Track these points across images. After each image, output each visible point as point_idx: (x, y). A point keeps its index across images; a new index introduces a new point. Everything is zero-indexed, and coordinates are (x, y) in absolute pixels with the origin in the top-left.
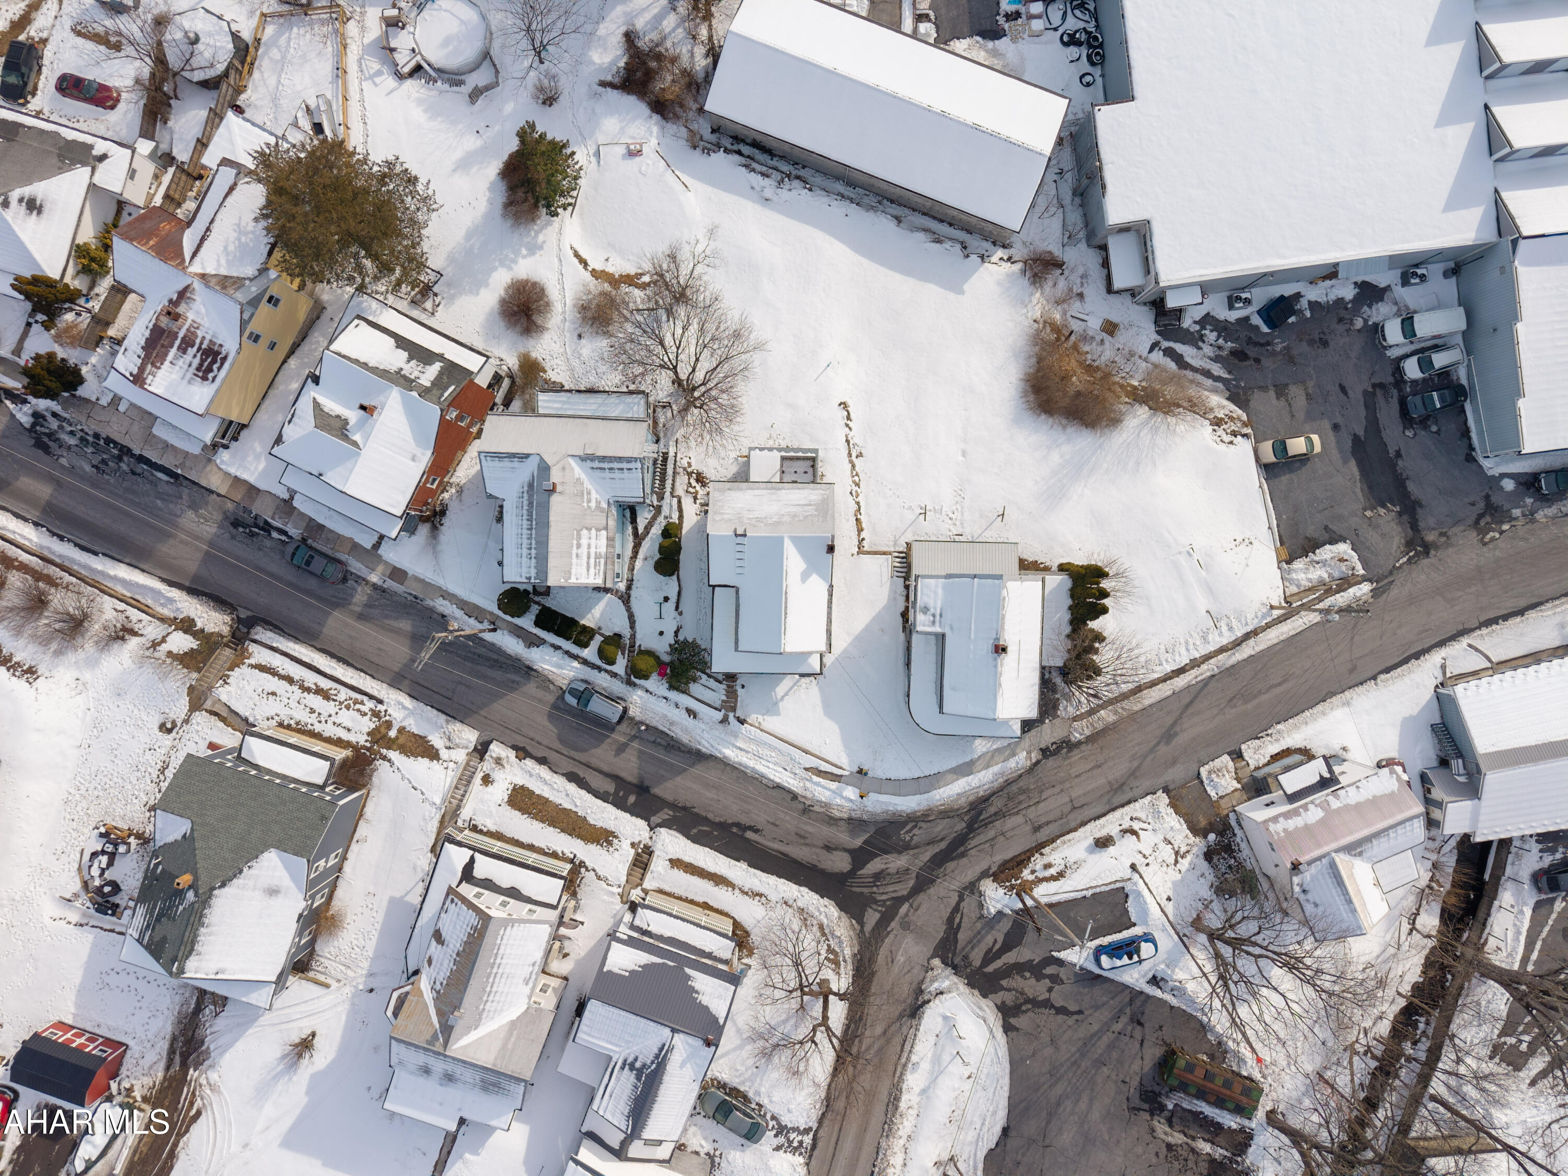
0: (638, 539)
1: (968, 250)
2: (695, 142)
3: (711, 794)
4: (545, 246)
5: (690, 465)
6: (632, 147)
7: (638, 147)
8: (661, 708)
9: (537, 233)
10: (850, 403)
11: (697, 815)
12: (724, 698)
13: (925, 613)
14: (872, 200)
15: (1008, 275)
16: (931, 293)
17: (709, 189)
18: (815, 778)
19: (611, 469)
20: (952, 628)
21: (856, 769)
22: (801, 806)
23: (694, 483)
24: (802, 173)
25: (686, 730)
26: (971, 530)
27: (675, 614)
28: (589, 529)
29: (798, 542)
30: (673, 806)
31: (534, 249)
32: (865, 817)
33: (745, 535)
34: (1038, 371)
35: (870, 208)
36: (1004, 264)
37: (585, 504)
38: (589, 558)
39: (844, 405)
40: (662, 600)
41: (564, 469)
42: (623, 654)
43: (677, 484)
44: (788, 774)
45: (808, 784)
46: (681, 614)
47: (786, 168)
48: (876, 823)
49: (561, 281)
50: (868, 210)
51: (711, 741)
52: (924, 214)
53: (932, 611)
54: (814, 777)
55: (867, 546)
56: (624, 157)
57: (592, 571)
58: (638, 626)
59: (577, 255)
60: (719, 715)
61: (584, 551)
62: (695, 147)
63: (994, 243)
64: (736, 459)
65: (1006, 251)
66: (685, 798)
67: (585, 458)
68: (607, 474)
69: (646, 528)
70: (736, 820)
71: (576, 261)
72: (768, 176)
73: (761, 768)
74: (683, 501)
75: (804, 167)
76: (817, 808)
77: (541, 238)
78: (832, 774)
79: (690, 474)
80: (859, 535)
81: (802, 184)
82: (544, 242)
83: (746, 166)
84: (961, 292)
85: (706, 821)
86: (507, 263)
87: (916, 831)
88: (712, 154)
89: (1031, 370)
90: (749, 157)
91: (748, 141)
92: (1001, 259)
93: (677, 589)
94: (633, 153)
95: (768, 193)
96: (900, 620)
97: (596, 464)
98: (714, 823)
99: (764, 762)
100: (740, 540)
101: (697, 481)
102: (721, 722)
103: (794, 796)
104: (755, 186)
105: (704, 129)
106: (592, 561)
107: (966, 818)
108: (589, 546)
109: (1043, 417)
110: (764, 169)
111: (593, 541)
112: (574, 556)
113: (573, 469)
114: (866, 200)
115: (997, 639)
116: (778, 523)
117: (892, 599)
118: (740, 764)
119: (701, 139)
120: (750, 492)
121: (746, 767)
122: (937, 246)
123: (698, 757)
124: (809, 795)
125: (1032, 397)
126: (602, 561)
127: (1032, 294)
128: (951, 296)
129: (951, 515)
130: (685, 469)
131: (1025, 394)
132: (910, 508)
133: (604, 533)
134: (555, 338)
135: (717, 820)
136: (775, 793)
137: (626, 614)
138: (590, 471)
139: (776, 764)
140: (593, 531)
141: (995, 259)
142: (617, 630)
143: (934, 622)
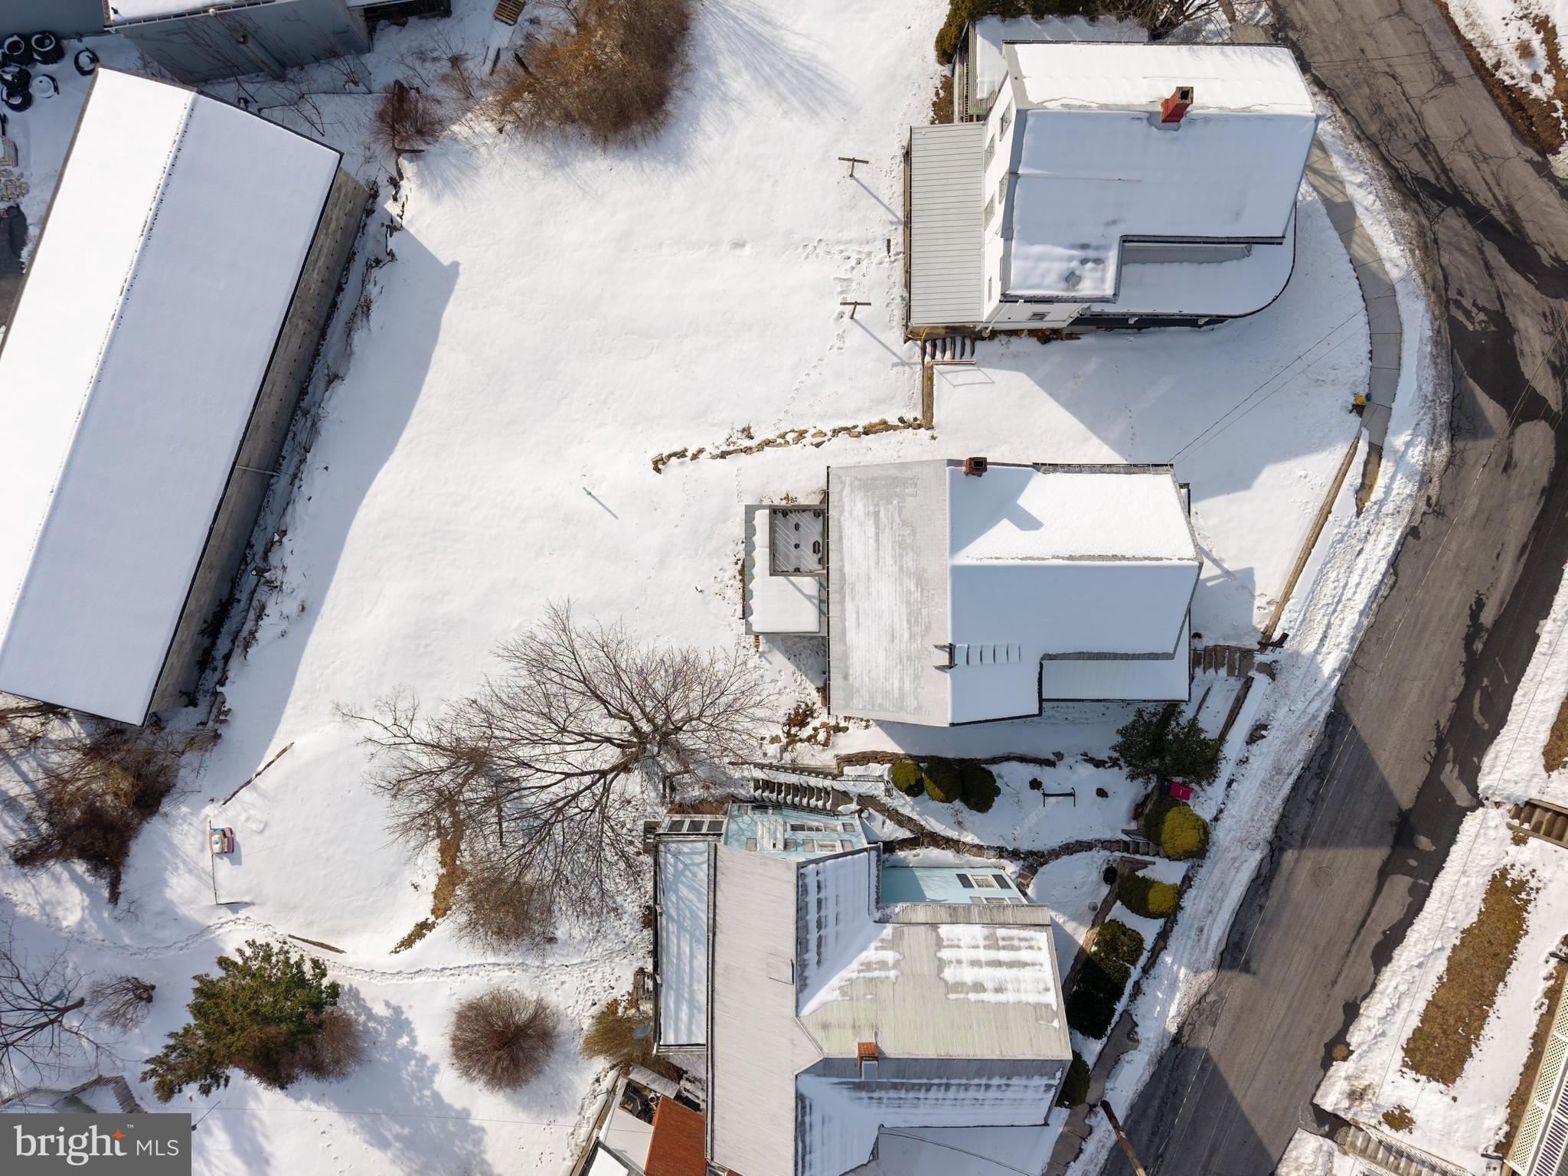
0: (923, 838)
1: (382, 256)
2: (209, 737)
3: (1413, 693)
4: (394, 1002)
5: (775, 740)
6: (217, 848)
7: (216, 837)
8: (1247, 791)
9: (371, 1016)
10: (654, 454)
11: (1452, 719)
12: (1223, 672)
13: (1079, 279)
14: (301, 425)
15: (423, 184)
16: (455, 316)
17: (290, 710)
18: (1377, 493)
19: (819, 926)
20: (1114, 222)
21: (1354, 420)
22: (1430, 520)
23: (807, 732)
24: (259, 549)
25: (1291, 743)
26: (882, 223)
27: (1062, 768)
28: (941, 964)
29: (961, 536)
30: (1436, 765)
31: (399, 1023)
32: (1446, 398)
33: (951, 649)
34: (588, 121)
35: (314, 430)
36: (403, 193)
37: (892, 974)
38: (998, 964)
39: (658, 464)
40: (1037, 793)
41: (825, 1026)
42: (1144, 865)
43: (814, 763)
44: (1368, 547)
45: (1389, 508)
46: (1059, 756)
47: (251, 577)
48: (1457, 377)
49: (456, 971)
50: (318, 432)
51: (1310, 695)
52: (323, 335)
53: (1075, 264)
54: (1374, 497)
55: (914, 413)
56: (236, 861)
57: (1024, 955)
58: (1087, 837)
59: (408, 942)
60: (1261, 681)
61: (987, 975)
62: (217, 736)
63: (369, 212)
64: (762, 655)
65: (382, 192)
66: (1422, 744)
67: (801, 982)
68: (829, 931)
69: (900, 824)
70: (1460, 644)
71: (419, 944)
72: (263, 608)
73: (1361, 599)
74: (844, 752)
75: (250, 545)
76: (1433, 490)
77: (380, 1010)
78: (1366, 463)
79: (793, 739)
80: (895, 428)
81: (276, 547)
82: (387, 1004)
83: (247, 646)
84: (455, 265)
85: (1463, 701)
86: (426, 1073)
87: (1467, 303)
88: (227, 706)
89: (587, 131)
90: (233, 641)
91: (206, 642)
92: (395, 199)
93: (1014, 764)
94: (229, 845)
95: (291, 606)
96: (1054, 345)
97: (811, 956)
98: (1466, 686)
99: (1348, 594)
100: (960, 658)
101: (803, 724)
102: (1273, 676)
103: (1412, 532)
104: (278, 630)
105: (186, 720)
106: (1004, 956)
107: (1435, 209)
108: (975, 963)
109: (670, 106)
110: (252, 615)
111: (966, 954)
112: (1001, 998)
113: (824, 1005)
114: (302, 437)
115: (1151, 117)
116: (920, 579)
117: (1015, 363)
118: (1353, 639)
119: (204, 724)
120: (851, 636)
121: (1357, 628)
122: (374, 307)
123: (1337, 719)
124: (1408, 506)
125: (636, 129)
126: (1001, 932)
127: (454, 139)
128: (462, 281)
129: (853, 262)
130: (784, 750)
131: (630, 144)
132: (841, 337)
133: (944, 930)
134: (554, 984)
135: (1461, 680)
136: (1406, 571)
137: (1064, 859)
138: (824, 966)
139: (1350, 570)
140: (945, 954)
141: (392, 208)
142: (1095, 876)
143: (1098, 261)
